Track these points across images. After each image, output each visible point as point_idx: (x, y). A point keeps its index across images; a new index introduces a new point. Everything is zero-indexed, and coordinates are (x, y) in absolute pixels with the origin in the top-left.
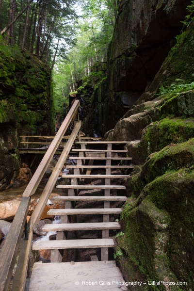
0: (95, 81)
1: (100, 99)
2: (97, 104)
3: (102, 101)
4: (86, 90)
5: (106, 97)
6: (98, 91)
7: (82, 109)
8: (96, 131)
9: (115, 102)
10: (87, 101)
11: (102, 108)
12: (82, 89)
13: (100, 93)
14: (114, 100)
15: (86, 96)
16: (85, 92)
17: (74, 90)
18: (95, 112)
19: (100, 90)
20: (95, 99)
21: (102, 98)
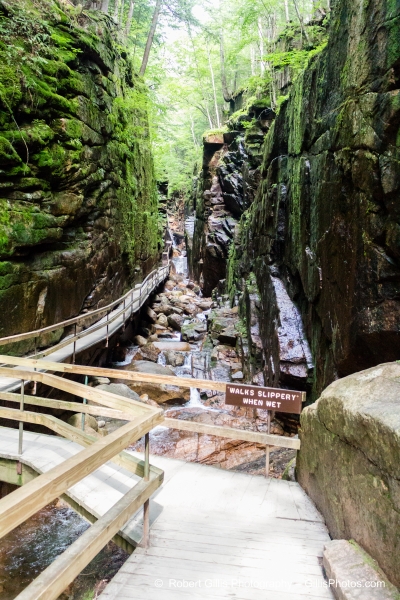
0: (282, 89)
1: (295, 141)
2: (285, 163)
3: (307, 147)
4: (254, 120)
5: (321, 129)
6: (289, 112)
7: (239, 181)
8: (280, 268)
9: (380, 149)
10: (254, 153)
11: (306, 180)
12: (241, 119)
13: (298, 118)
14: (369, 137)
15: (251, 139)
16: (249, 125)
17: (220, 124)
18: (275, 193)
19: (299, 104)
20: (280, 146)
21: (306, 135)
